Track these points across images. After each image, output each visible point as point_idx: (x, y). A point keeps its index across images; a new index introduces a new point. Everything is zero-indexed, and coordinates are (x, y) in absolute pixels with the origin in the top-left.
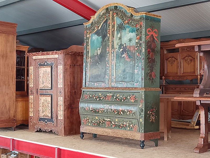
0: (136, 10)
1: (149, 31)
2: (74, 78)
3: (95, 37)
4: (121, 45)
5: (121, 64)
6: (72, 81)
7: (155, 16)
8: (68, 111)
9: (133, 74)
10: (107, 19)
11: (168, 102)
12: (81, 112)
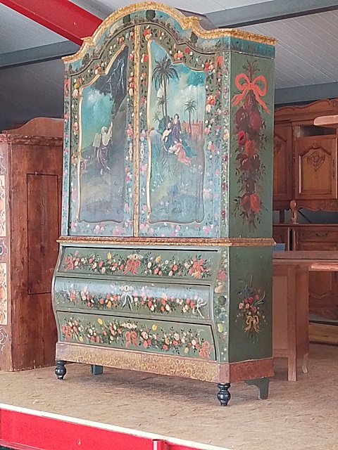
0: (206, 21)
1: (243, 82)
2: (39, 208)
3: (94, 97)
4: (166, 120)
5: (165, 172)
6: (32, 218)
7: (257, 38)
8: (22, 301)
9: (198, 199)
10: (126, 47)
11: (298, 275)
12: (57, 303)
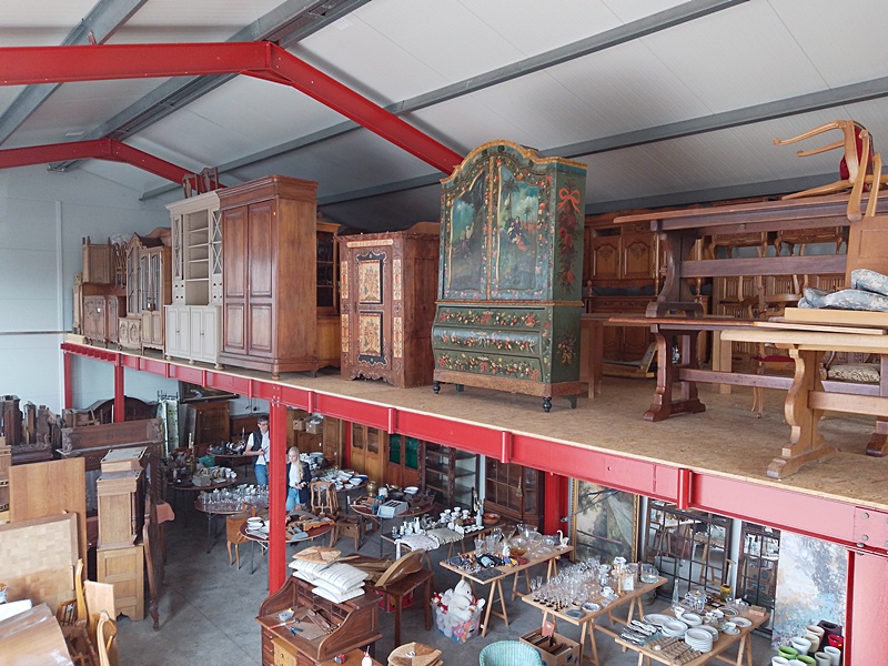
0: (540, 155)
1: (564, 194)
2: (422, 282)
3: (461, 206)
4: (511, 220)
5: (509, 256)
6: (418, 287)
8: (411, 342)
9: (532, 274)
10: (484, 172)
11: (596, 328)
12: (435, 344)
